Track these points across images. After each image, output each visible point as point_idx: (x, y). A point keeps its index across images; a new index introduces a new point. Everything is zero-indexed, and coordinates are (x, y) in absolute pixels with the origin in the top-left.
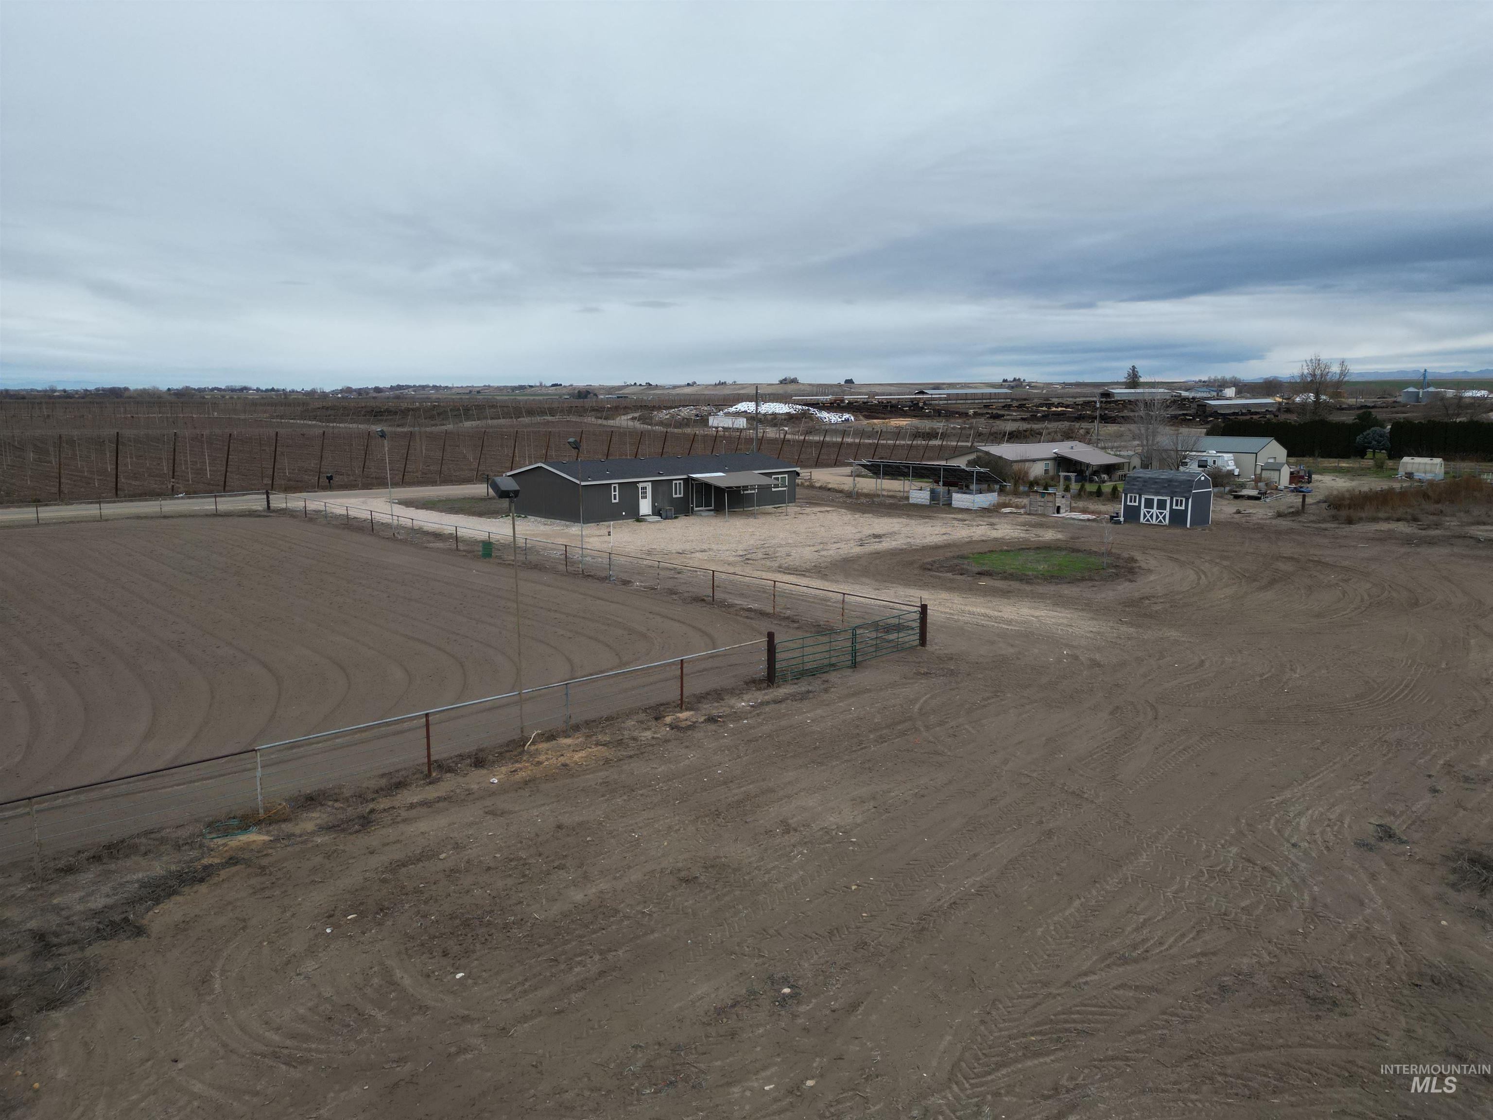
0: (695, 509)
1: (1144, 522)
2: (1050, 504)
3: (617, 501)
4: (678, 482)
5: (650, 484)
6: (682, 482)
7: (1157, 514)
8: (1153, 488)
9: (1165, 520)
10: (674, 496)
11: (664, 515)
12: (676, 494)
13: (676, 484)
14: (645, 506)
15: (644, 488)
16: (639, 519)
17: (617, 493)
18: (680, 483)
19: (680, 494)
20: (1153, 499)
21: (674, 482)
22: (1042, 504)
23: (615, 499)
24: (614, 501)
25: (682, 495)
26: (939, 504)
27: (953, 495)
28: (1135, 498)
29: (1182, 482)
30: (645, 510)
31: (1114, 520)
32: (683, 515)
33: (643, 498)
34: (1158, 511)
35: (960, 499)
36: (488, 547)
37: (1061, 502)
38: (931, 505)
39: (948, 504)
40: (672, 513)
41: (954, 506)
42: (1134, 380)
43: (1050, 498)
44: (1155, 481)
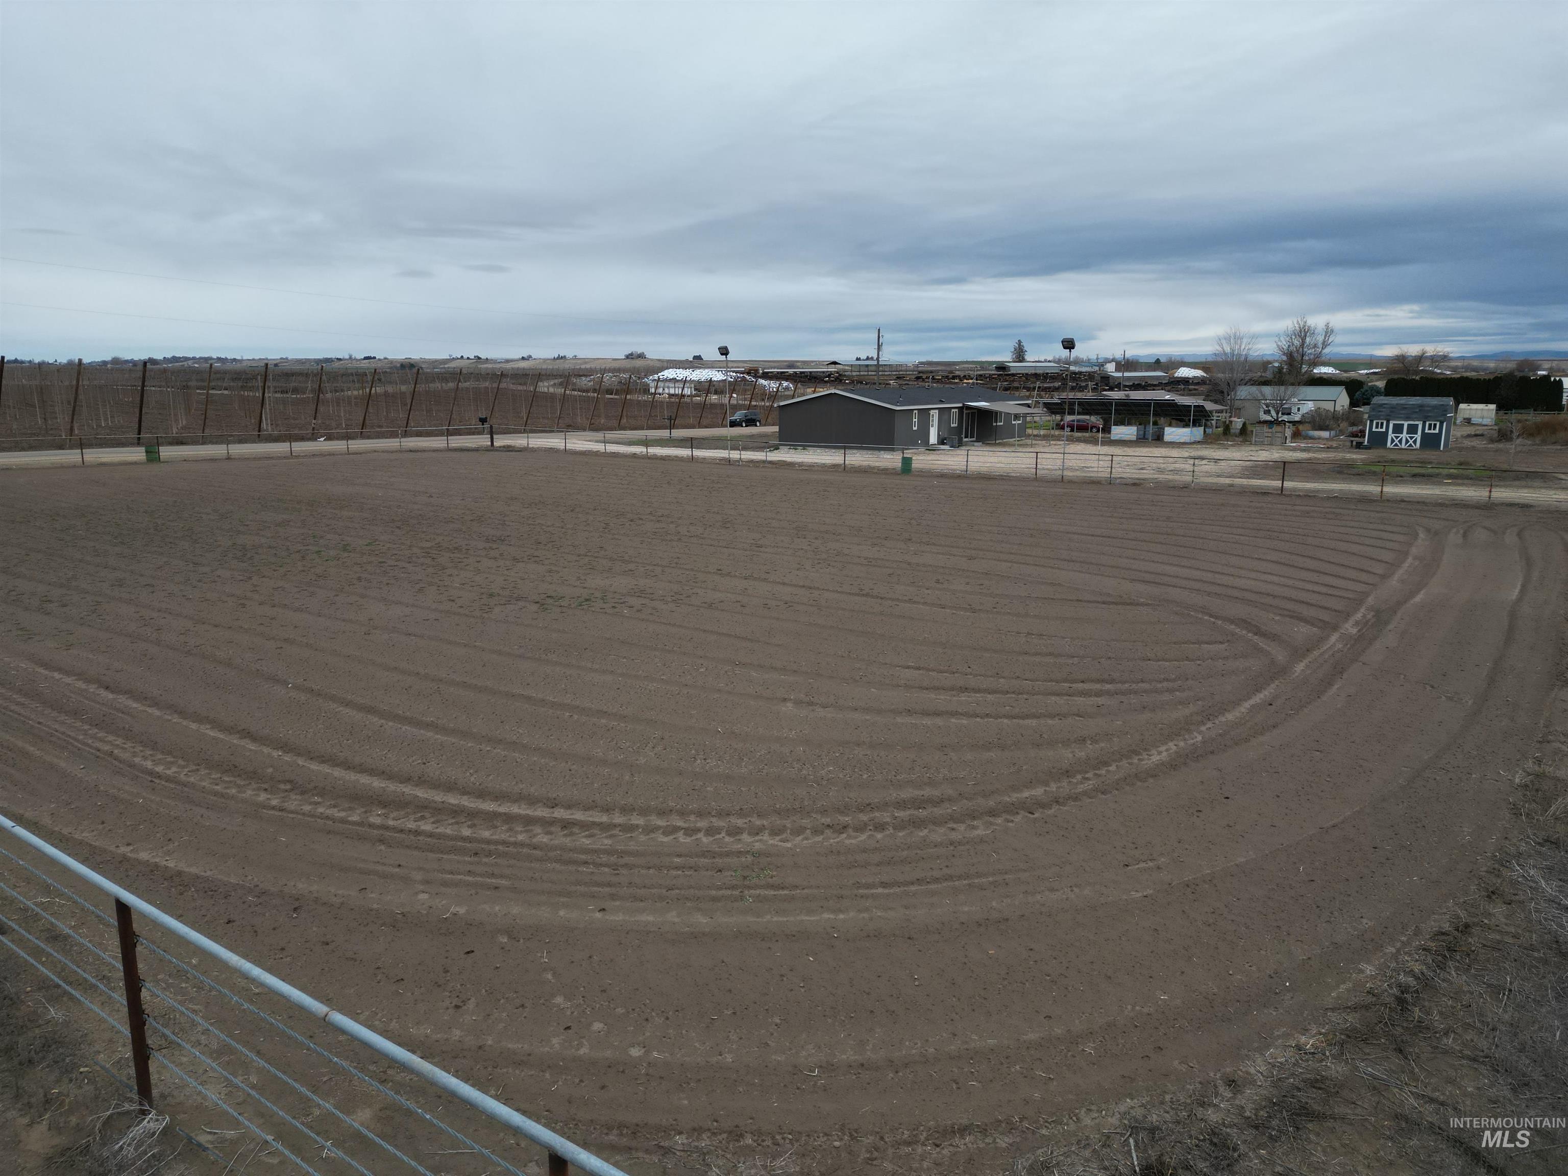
1: (1391, 447)
2: (1279, 435)
4: (954, 410)
5: (937, 411)
7: (1406, 438)
8: (1402, 414)
9: (1415, 445)
10: (952, 425)
11: (950, 444)
12: (954, 421)
13: (953, 413)
14: (934, 435)
15: (933, 415)
16: (931, 449)
17: (916, 419)
18: (956, 412)
19: (957, 422)
20: (1403, 424)
22: (1270, 435)
23: (915, 426)
24: (915, 429)
26: (1147, 439)
27: (1166, 429)
28: (1382, 424)
29: (1435, 407)
30: (933, 439)
31: (1359, 446)
32: (960, 444)
33: (932, 426)
34: (1407, 436)
35: (1173, 433)
36: (907, 462)
37: (1288, 433)
38: (1141, 440)
39: (1159, 438)
40: (956, 442)
41: (1166, 440)
42: (1020, 354)
43: (1279, 429)
44: (1403, 407)
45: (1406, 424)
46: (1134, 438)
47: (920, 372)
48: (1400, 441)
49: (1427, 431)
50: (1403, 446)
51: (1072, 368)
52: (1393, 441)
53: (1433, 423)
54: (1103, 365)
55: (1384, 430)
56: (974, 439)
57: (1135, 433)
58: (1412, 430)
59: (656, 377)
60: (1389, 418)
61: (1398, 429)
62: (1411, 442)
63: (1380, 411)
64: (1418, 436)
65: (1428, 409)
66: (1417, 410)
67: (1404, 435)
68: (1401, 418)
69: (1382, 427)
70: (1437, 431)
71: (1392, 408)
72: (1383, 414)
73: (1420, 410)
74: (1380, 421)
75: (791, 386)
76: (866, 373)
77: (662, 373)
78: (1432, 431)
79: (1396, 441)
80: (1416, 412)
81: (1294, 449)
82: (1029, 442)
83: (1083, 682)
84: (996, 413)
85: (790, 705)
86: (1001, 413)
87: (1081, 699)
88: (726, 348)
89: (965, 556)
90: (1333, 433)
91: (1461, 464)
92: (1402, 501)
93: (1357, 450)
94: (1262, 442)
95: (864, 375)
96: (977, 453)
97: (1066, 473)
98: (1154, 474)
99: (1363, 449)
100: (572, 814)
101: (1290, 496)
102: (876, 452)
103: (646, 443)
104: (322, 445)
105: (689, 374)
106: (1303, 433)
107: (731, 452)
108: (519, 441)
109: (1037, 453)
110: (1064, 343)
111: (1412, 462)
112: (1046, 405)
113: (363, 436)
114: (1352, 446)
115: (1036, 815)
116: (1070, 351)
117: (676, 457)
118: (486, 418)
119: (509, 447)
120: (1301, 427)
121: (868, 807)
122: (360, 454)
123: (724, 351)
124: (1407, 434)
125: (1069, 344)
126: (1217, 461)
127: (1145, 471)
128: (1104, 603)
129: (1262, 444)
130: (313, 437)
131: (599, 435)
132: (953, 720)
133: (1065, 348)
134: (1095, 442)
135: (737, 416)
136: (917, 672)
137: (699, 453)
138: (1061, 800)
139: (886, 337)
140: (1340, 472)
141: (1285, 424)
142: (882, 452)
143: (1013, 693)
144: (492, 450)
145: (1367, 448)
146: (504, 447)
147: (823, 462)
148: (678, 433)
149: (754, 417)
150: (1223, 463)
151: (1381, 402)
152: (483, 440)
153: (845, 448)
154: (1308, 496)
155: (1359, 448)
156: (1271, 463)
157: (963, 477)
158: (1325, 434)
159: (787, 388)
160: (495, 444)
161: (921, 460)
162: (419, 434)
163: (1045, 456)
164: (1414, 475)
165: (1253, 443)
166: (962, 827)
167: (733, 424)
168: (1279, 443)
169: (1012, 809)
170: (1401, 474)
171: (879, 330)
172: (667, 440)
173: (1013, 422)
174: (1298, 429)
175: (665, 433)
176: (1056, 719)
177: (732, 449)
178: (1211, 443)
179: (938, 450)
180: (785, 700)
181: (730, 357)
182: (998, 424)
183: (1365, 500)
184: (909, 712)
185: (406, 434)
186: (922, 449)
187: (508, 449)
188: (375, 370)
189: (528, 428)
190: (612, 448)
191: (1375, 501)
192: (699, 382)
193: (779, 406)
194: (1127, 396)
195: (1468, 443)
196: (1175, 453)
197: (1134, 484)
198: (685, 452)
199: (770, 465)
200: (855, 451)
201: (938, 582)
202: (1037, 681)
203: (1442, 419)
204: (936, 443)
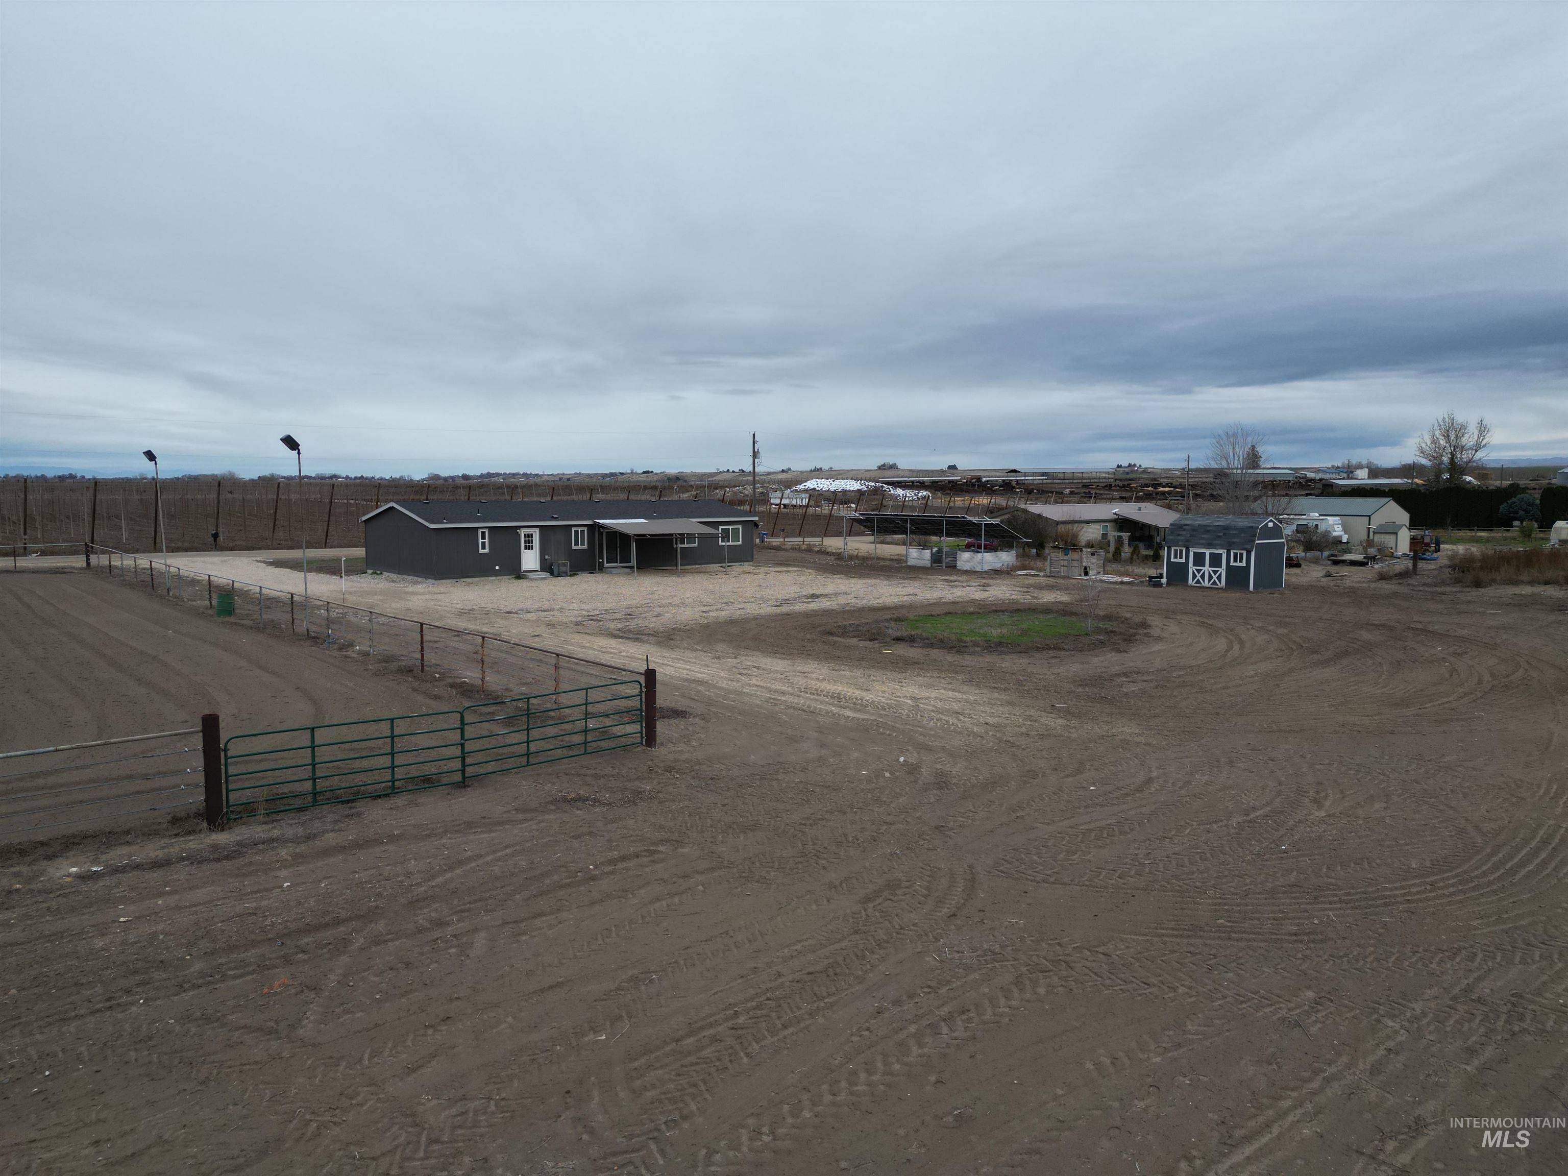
0: (606, 565)
1: (1193, 584)
3: (487, 550)
4: (579, 529)
5: (537, 530)
6: (585, 529)
7: (1209, 573)
8: (1204, 539)
9: (1220, 582)
10: (574, 547)
11: (556, 573)
12: (577, 544)
13: (576, 532)
14: (530, 560)
15: (529, 536)
16: (519, 574)
17: (487, 540)
18: (582, 531)
19: (583, 544)
20: (1204, 554)
21: (574, 529)
22: (1065, 563)
23: (484, 548)
24: (481, 551)
25: (586, 547)
26: (942, 566)
27: (960, 553)
28: (1181, 552)
29: (1242, 530)
30: (529, 565)
33: (527, 549)
34: (1210, 569)
35: (966, 559)
39: (953, 566)
41: (961, 568)
42: (1253, 459)
44: (1206, 530)
45: (1208, 553)
46: (928, 564)
48: (1203, 577)
49: (1232, 564)
50: (1206, 583)
52: (1194, 576)
53: (1239, 552)
55: (1183, 560)
56: (630, 565)
57: (928, 557)
58: (1216, 561)
60: (1186, 543)
61: (1199, 560)
62: (1215, 578)
63: (1179, 535)
64: (1223, 571)
65: (1234, 532)
66: (1221, 534)
67: (1207, 569)
68: (1202, 544)
69: (1181, 557)
70: (1244, 564)
71: (1194, 530)
72: (1183, 538)
73: (1224, 534)
74: (1178, 549)
77: (805, 484)
78: (1238, 564)
79: (1198, 576)
80: (1219, 537)
124: (1210, 566)
145: (1163, 585)
171: (754, 435)
192: (835, 492)
196: (961, 582)
203: (1248, 546)
204: (538, 568)
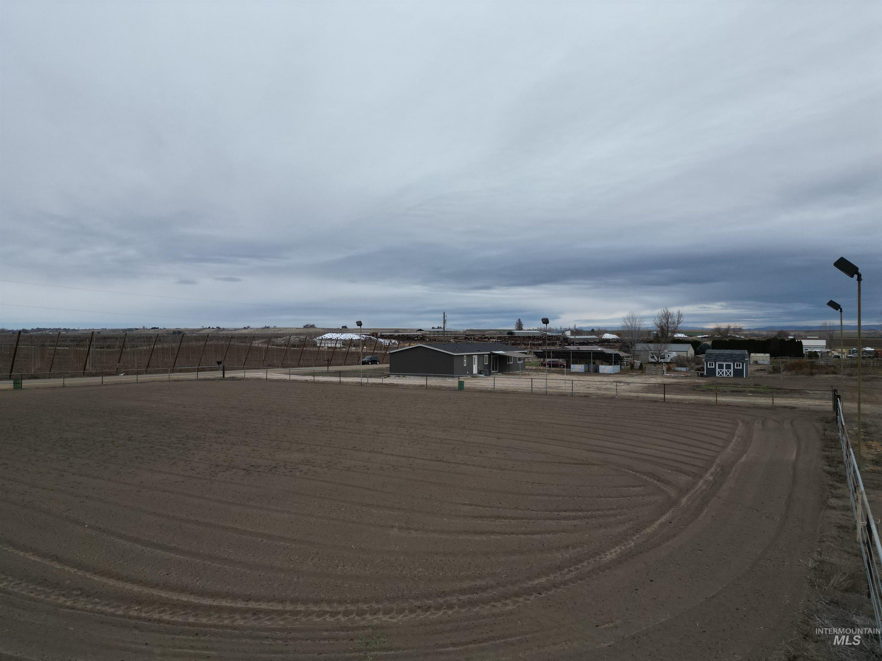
0: (492, 372)
1: (719, 376)
2: (660, 369)
4: (486, 356)
5: (477, 356)
6: (487, 356)
7: (726, 371)
8: (722, 359)
9: (731, 375)
10: (485, 364)
11: (484, 374)
12: (486, 361)
14: (475, 369)
15: (474, 358)
16: (474, 376)
17: (465, 361)
20: (723, 364)
21: (485, 356)
22: (655, 369)
24: (465, 365)
25: (487, 364)
26: (590, 372)
27: (600, 366)
28: (712, 364)
29: (738, 355)
30: (475, 371)
31: (702, 375)
32: (490, 374)
33: (474, 364)
34: (726, 370)
35: (604, 368)
36: (461, 384)
37: (665, 368)
38: (587, 373)
39: (596, 371)
40: (487, 373)
41: (601, 372)
42: (520, 326)
43: (660, 366)
44: (722, 355)
46: (584, 371)
47: (466, 335)
48: (723, 373)
49: (736, 368)
50: (725, 376)
51: (548, 334)
52: (719, 373)
53: (738, 363)
54: (564, 332)
55: (714, 367)
56: (497, 371)
57: (583, 368)
58: (728, 367)
59: (320, 337)
60: (716, 361)
61: (721, 366)
62: (728, 373)
63: (711, 357)
64: (732, 370)
65: (735, 356)
66: (729, 357)
67: (724, 370)
68: (722, 361)
69: (712, 366)
70: (741, 368)
71: (717, 355)
72: (712, 358)
73: (731, 357)
74: (711, 363)
75: (397, 342)
76: (438, 335)
77: (324, 336)
78: (738, 368)
79: (721, 373)
81: (668, 377)
82: (527, 373)
83: (565, 511)
84: (509, 357)
85: (395, 530)
86: (511, 357)
87: (565, 521)
88: (360, 322)
89: (495, 437)
90: (688, 368)
91: (755, 385)
92: (728, 405)
93: (701, 378)
94: (652, 373)
95: (436, 337)
96: (499, 379)
97: (548, 390)
98: (595, 391)
99: (704, 377)
100: (260, 605)
101: (669, 402)
102: (444, 378)
103: (314, 374)
104: (122, 378)
105: (339, 336)
106: (672, 368)
107: (362, 379)
108: (240, 374)
109: (532, 379)
110: (544, 321)
111: (730, 384)
112: (535, 353)
113: (147, 372)
114: (698, 375)
115: (543, 595)
116: (547, 325)
117: (331, 382)
118: (221, 361)
119: (233, 377)
120: (671, 365)
121: (444, 594)
122: (145, 383)
123: (359, 324)
125: (546, 321)
126: (628, 383)
127: (590, 389)
128: (574, 464)
129: (652, 374)
130: (117, 374)
131: (287, 370)
132: (492, 537)
133: (544, 323)
134: (562, 373)
135: (366, 359)
136: (470, 507)
137: (344, 380)
138: (557, 585)
139: (448, 316)
140: (694, 390)
141: (662, 364)
142: (447, 378)
143: (526, 519)
144: (223, 380)
145: (706, 376)
146: (230, 378)
147: (415, 384)
148: (332, 368)
149: (376, 359)
150: (632, 385)
151: (710, 352)
152: (219, 374)
153: (427, 376)
154: (679, 402)
155: (702, 377)
156: (657, 385)
157: (492, 392)
158: (684, 369)
159: (394, 343)
160: (225, 376)
161: (469, 383)
162: (181, 371)
163: (536, 380)
164: (732, 391)
165: (647, 374)
166: (499, 605)
167: (364, 363)
168: (660, 374)
169: (528, 592)
170: (726, 391)
171: (444, 313)
172: (326, 372)
173: (518, 362)
174: (670, 367)
175: (325, 369)
176: (551, 534)
177: (363, 377)
178: (624, 374)
179: (478, 377)
180: (393, 527)
181: (362, 327)
182: (510, 363)
183: (708, 404)
184: (467, 532)
185: (173, 371)
186: (469, 377)
187: (233, 379)
188: (158, 335)
189: (245, 367)
190: (293, 377)
191: (713, 405)
192: (345, 340)
193: (390, 353)
194: (578, 348)
195: (758, 374)
196: (606, 379)
197: (585, 396)
198: (336, 379)
199: (385, 386)
200: (432, 378)
201: (481, 452)
202: (539, 511)
203: (743, 361)
204: (477, 373)
